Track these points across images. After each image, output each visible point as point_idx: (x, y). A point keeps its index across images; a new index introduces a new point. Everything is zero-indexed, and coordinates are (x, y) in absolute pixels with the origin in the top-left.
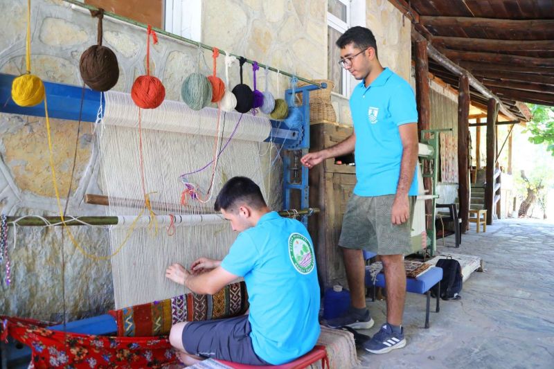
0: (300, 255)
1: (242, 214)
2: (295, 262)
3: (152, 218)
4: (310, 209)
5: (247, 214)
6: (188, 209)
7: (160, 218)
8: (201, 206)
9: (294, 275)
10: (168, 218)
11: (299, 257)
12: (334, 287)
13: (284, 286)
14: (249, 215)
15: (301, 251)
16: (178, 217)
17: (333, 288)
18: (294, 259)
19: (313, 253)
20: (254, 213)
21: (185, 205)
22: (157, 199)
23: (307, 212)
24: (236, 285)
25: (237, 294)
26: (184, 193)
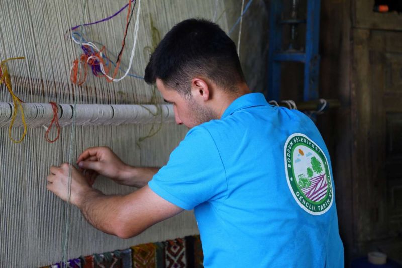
0: (306, 176)
1: (195, 92)
2: (296, 188)
3: (16, 106)
4: (322, 101)
5: (205, 95)
6: (85, 94)
7: (31, 107)
8: (111, 89)
9: (294, 216)
10: (48, 109)
11: (304, 180)
12: (369, 255)
13: (274, 234)
14: (210, 96)
15: (308, 169)
16: (66, 107)
17: (367, 258)
18: (294, 183)
19: (330, 176)
20: (219, 94)
21: (80, 85)
22: (25, 73)
23: (314, 106)
24: (178, 242)
25: (180, 261)
26: (76, 62)
